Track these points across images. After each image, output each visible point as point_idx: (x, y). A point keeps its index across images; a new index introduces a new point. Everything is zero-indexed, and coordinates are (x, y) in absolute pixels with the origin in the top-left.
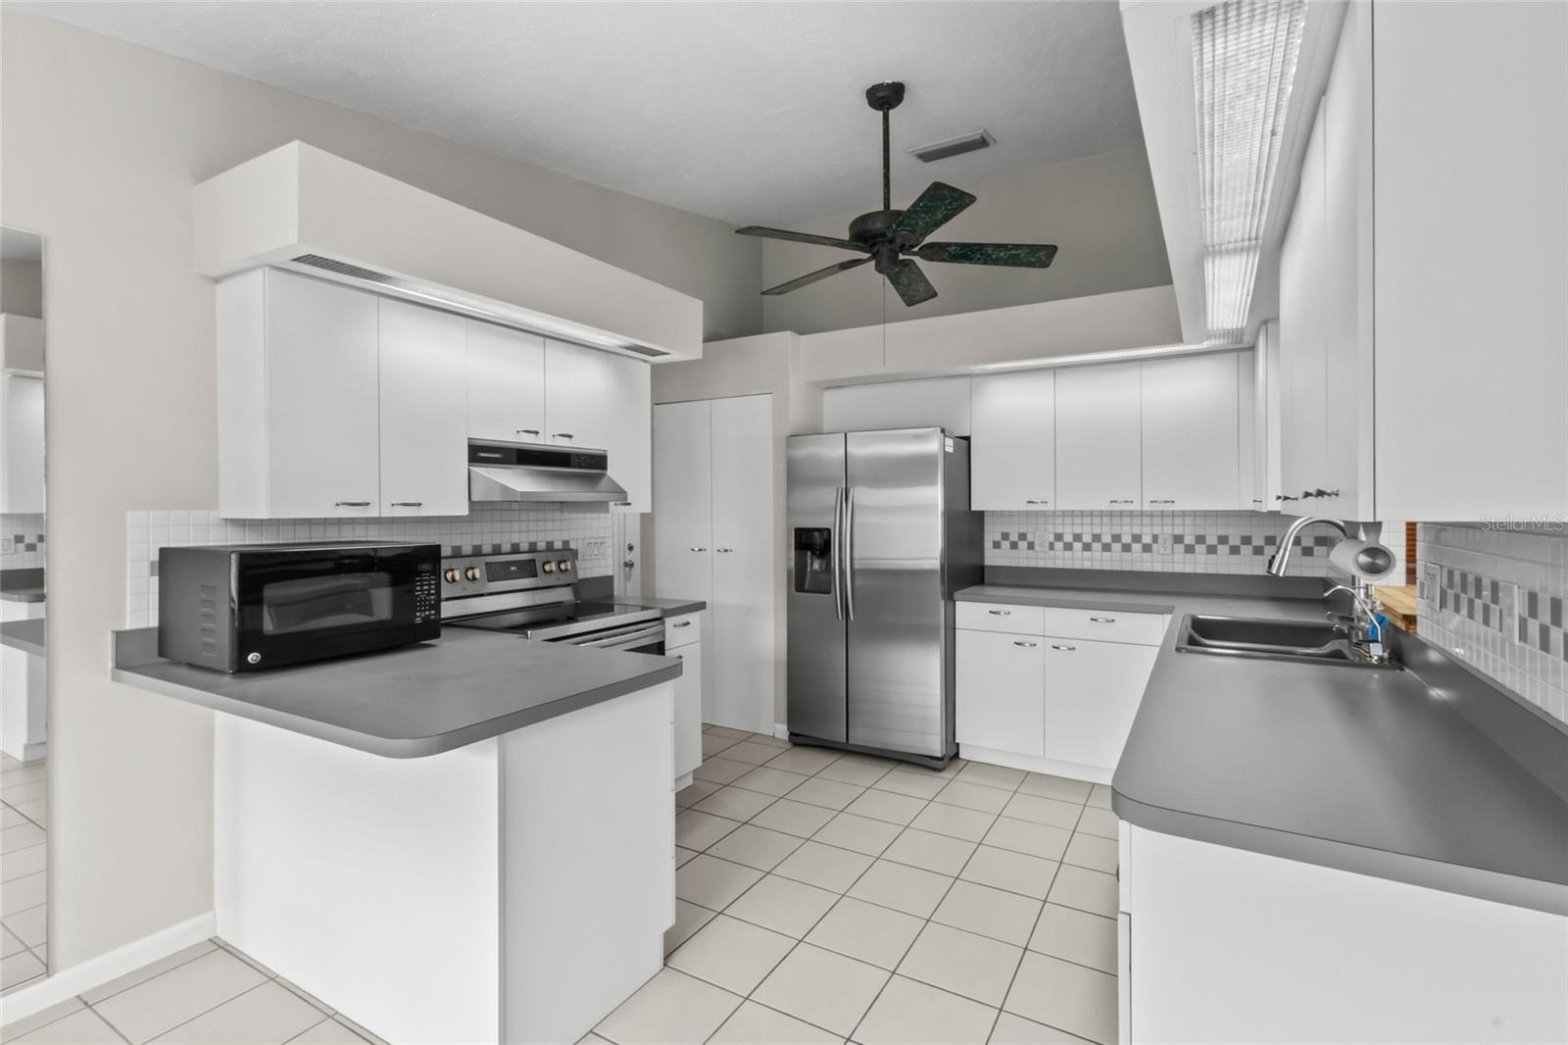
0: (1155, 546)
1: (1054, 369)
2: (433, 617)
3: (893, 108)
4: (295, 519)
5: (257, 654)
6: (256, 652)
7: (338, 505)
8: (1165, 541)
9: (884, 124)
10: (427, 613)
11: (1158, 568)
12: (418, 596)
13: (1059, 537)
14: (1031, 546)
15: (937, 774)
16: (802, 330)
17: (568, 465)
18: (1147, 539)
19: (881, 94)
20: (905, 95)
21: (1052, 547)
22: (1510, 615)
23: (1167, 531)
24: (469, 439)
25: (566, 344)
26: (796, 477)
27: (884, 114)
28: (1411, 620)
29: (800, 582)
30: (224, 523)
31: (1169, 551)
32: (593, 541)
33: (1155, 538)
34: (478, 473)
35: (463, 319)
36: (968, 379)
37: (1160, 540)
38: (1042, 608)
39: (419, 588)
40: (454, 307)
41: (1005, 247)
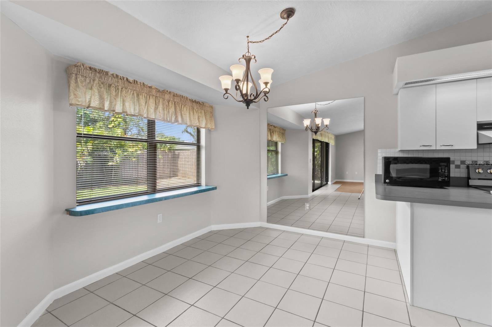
2: (446, 180)
7: (421, 146)
10: (444, 178)
12: (440, 172)
24: (477, 122)
30: (400, 151)
34: (481, 134)
39: (440, 170)
40: (468, 78)
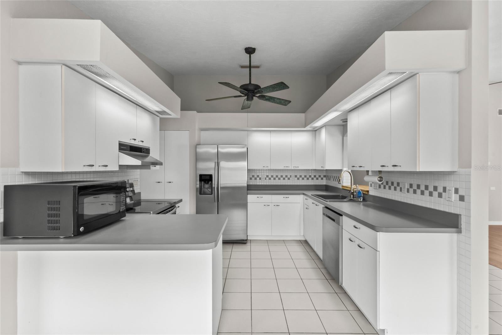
0: (291, 178)
1: (270, 131)
3: (252, 54)
4: (47, 172)
5: (83, 227)
6: (82, 227)
8: (293, 177)
9: (250, 58)
11: (291, 184)
12: (121, 201)
13: (267, 176)
14: (260, 179)
15: (245, 245)
16: (199, 112)
17: (141, 152)
18: (289, 177)
19: (250, 50)
20: (256, 51)
21: (266, 179)
22: (404, 188)
23: (293, 174)
24: (119, 141)
25: (142, 108)
26: (197, 158)
27: (250, 55)
28: (368, 191)
29: (201, 191)
30: (22, 173)
31: (294, 179)
32: (135, 180)
33: (291, 176)
34: (120, 155)
35: (118, 95)
36: (247, 132)
37: (292, 177)
38: (271, 195)
41: (280, 99)
